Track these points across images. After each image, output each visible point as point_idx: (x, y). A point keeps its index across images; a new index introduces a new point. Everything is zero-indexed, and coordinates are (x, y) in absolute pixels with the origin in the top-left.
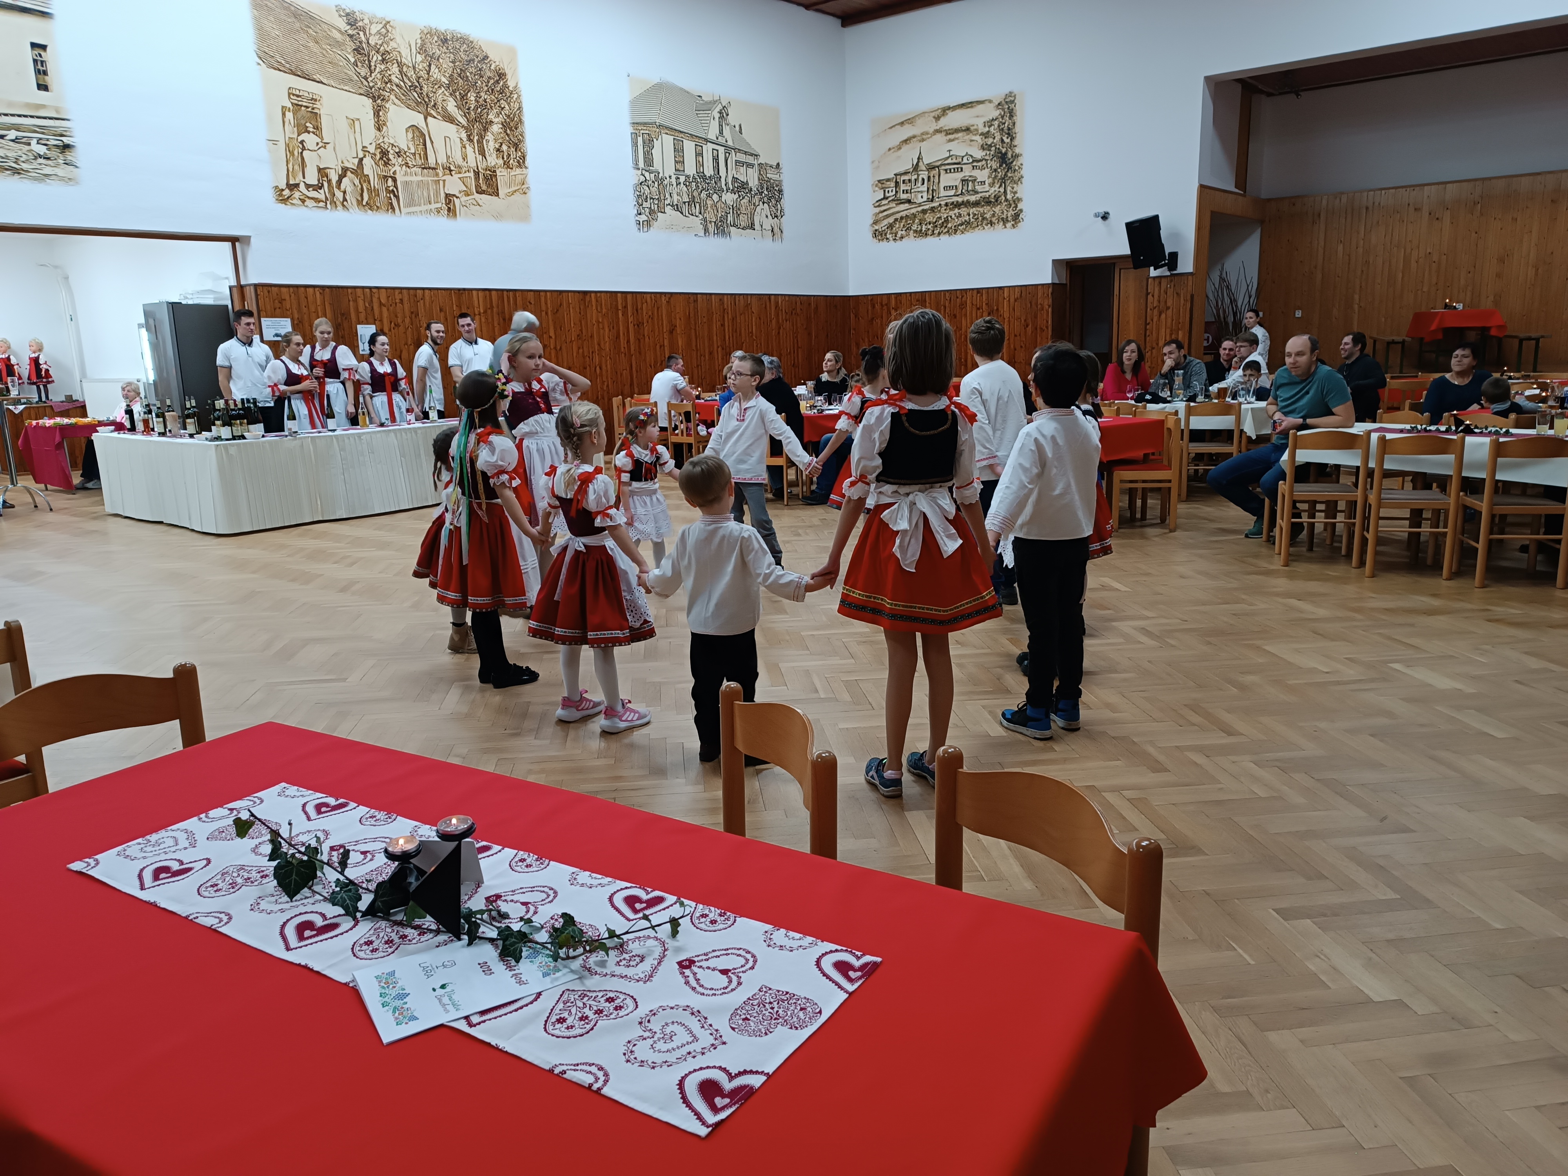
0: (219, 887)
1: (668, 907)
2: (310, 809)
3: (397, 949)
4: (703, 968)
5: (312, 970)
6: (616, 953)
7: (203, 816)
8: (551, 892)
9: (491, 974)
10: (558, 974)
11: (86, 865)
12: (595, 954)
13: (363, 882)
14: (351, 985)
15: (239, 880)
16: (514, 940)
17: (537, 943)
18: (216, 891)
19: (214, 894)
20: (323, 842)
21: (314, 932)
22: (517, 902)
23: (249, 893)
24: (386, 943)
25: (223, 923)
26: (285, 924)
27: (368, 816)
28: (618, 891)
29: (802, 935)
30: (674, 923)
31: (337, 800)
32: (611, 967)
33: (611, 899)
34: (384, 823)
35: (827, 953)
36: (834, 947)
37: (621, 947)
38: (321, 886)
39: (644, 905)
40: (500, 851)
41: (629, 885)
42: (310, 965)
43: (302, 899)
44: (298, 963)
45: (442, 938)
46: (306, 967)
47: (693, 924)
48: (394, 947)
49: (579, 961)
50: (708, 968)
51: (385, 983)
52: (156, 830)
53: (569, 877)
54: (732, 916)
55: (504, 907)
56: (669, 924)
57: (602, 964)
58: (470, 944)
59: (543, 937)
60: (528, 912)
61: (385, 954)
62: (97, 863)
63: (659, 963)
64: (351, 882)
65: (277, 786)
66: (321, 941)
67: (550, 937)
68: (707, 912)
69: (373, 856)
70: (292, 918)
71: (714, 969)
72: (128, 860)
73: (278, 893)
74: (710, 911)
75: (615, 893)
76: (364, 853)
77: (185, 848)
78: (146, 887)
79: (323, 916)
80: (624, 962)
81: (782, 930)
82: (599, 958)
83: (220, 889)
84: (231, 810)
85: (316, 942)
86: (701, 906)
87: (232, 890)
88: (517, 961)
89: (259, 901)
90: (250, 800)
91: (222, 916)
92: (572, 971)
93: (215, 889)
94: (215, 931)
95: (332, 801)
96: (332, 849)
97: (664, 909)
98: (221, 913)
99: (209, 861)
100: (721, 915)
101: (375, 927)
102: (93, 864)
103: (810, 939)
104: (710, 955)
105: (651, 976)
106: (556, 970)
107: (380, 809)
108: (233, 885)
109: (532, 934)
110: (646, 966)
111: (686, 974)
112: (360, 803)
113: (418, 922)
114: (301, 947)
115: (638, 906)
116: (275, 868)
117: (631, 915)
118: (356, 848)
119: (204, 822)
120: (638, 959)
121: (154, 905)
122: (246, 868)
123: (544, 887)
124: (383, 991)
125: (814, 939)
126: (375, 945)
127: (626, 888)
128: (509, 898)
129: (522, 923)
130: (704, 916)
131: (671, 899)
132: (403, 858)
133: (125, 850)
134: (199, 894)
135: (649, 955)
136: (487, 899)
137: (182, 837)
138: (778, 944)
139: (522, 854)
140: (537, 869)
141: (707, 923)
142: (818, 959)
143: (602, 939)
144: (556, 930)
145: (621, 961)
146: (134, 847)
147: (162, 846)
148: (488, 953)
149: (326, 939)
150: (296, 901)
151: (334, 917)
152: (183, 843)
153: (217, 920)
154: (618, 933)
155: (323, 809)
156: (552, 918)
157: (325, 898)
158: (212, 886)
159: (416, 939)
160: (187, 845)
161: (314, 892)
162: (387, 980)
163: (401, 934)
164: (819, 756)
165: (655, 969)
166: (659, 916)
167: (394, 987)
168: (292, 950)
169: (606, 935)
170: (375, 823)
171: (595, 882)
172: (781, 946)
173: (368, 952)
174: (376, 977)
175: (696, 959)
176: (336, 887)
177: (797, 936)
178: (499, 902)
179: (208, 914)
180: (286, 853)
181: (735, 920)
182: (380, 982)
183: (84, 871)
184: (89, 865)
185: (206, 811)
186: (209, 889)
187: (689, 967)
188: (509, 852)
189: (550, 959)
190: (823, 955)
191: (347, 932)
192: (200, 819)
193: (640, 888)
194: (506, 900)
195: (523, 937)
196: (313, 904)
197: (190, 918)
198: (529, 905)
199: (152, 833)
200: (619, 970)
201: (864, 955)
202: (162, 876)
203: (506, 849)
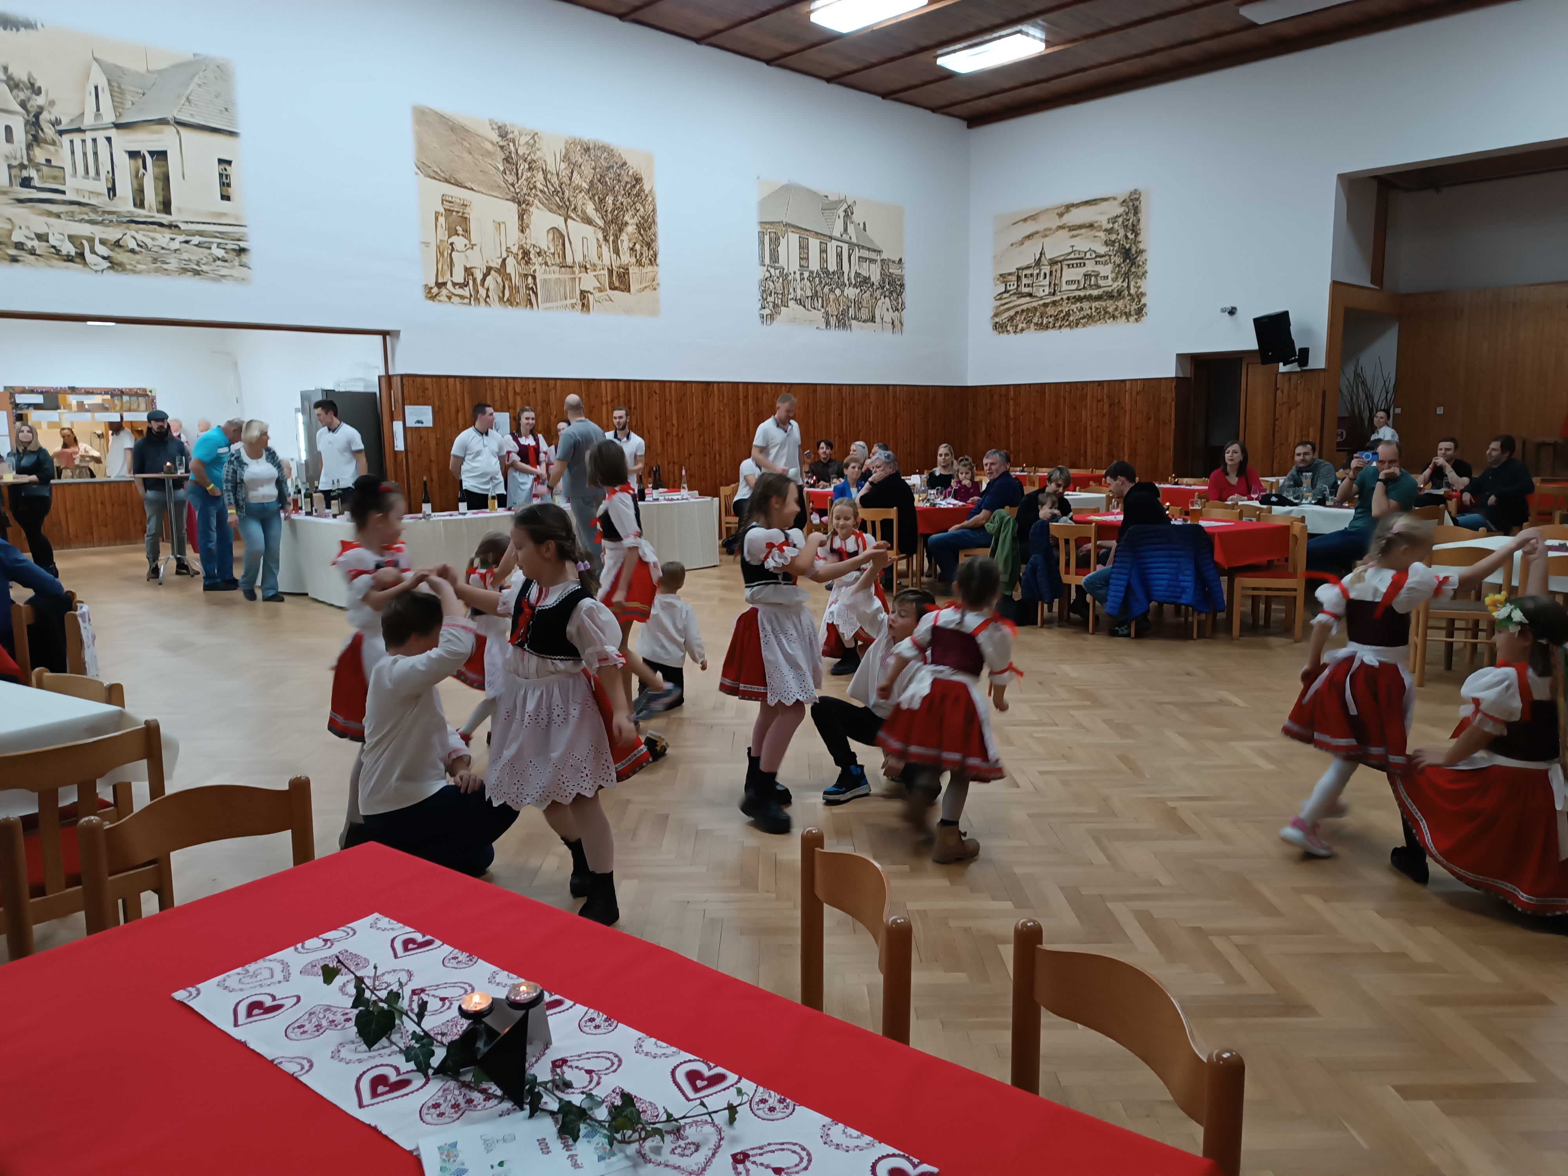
0: (305, 1029)
1: (728, 1088)
2: (398, 945)
3: (462, 1115)
4: (757, 1165)
5: (380, 1133)
6: (672, 1139)
7: (299, 946)
8: (616, 1060)
9: (548, 1153)
10: (613, 1159)
11: (188, 994)
12: (650, 1139)
13: (438, 1034)
14: (415, 1153)
15: (325, 1023)
16: (572, 1117)
17: (596, 1121)
18: (302, 1033)
19: (299, 1037)
20: (406, 984)
21: (387, 1089)
22: (581, 1069)
23: (332, 1037)
24: (453, 1107)
25: (304, 1071)
26: (361, 1076)
27: (451, 956)
28: (681, 1063)
29: (859, 1133)
30: (732, 1109)
31: (424, 936)
32: (666, 1156)
33: (673, 1073)
34: (464, 966)
35: (883, 1157)
36: (891, 1150)
37: (677, 1132)
38: (399, 1035)
39: (705, 1083)
40: (571, 1007)
41: (692, 1057)
42: (380, 1128)
43: (379, 1049)
44: (368, 1122)
45: (507, 1105)
46: (375, 1129)
47: (751, 1110)
48: (460, 1113)
49: (636, 1145)
50: (762, 1164)
51: (447, 1156)
52: (255, 959)
53: (634, 1044)
54: (792, 1103)
55: (569, 1074)
56: (727, 1111)
57: (657, 1150)
58: (531, 1116)
59: (602, 1114)
60: (591, 1082)
61: (450, 1120)
62: (198, 994)
63: (714, 1155)
64: (426, 1034)
65: (370, 917)
66: (393, 1099)
67: (610, 1113)
68: (766, 1097)
69: (451, 1004)
70: (368, 1070)
71: (767, 1167)
72: (226, 992)
73: (360, 1039)
74: (770, 1096)
75: (678, 1066)
76: (443, 999)
77: (280, 982)
78: (239, 1023)
79: (397, 1069)
80: (679, 1150)
81: (840, 1124)
82: (654, 1144)
83: (306, 1032)
84: (326, 941)
85: (388, 1100)
86: (761, 1089)
87: (317, 1033)
88: (575, 1140)
89: (340, 1048)
90: (345, 931)
91: (305, 1063)
92: (627, 1157)
93: (302, 1030)
94: (296, 1079)
95: (419, 937)
96: (414, 992)
97: (724, 1090)
98: (304, 1059)
99: (299, 999)
100: (780, 1101)
101: (446, 1087)
102: (194, 993)
103: (868, 1139)
104: (766, 1149)
105: (704, 1169)
106: (612, 1154)
107: (463, 950)
108: (318, 1027)
109: (592, 1109)
110: (699, 1158)
111: (739, 1170)
112: (444, 942)
113: (485, 1085)
114: (373, 1105)
115: (700, 1084)
116: (358, 1016)
117: (691, 1094)
118: (436, 993)
119: (299, 952)
120: (693, 1148)
121: (243, 1045)
122: (332, 1009)
123: (609, 1053)
124: (444, 1165)
125: (872, 1139)
126: (442, 1109)
127: (690, 1061)
128: (574, 1064)
129: (584, 1096)
130: (764, 1101)
131: (732, 1077)
132: (475, 1017)
133: (225, 980)
134: (286, 1035)
135: (705, 1144)
136: (554, 1063)
137: (278, 968)
138: (835, 1142)
139: (592, 1013)
140: (605, 1031)
141: (766, 1110)
142: (873, 1163)
143: (659, 1122)
144: (616, 1108)
145: (676, 1148)
146: (233, 977)
147: (259, 977)
148: (547, 1127)
149: (397, 1098)
150: (374, 1050)
151: (408, 1072)
152: (279, 976)
153: (299, 1067)
154: (676, 1116)
155: (411, 946)
156: (613, 1091)
157: (400, 1049)
158: (299, 1027)
159: (482, 1105)
160: (281, 978)
161: (392, 1043)
162: (449, 1151)
163: (468, 1097)
164: (894, 921)
165: (709, 1161)
166: (717, 1099)
167: (454, 1161)
168: (364, 1107)
169: (664, 1118)
170: (455, 965)
171: (660, 1051)
172: (838, 1145)
173: (435, 1116)
174: (439, 1148)
175: (750, 1153)
176: (412, 1039)
177: (855, 1133)
178: (565, 1068)
179: (291, 1060)
180: (368, 1000)
181: (794, 1109)
182: (441, 1154)
183: (185, 1001)
184: (191, 995)
185: (302, 940)
186: (296, 1030)
187: (742, 1162)
188: (580, 1009)
189: (606, 1140)
190: (880, 1159)
191: (418, 1090)
192: (296, 949)
193: (703, 1062)
194: (571, 1067)
195: (582, 1114)
196: (389, 1055)
197: (275, 1062)
198: (593, 1074)
199: (250, 963)
200: (675, 1160)
201: (919, 1163)
202: (256, 1011)
203: (578, 1005)
